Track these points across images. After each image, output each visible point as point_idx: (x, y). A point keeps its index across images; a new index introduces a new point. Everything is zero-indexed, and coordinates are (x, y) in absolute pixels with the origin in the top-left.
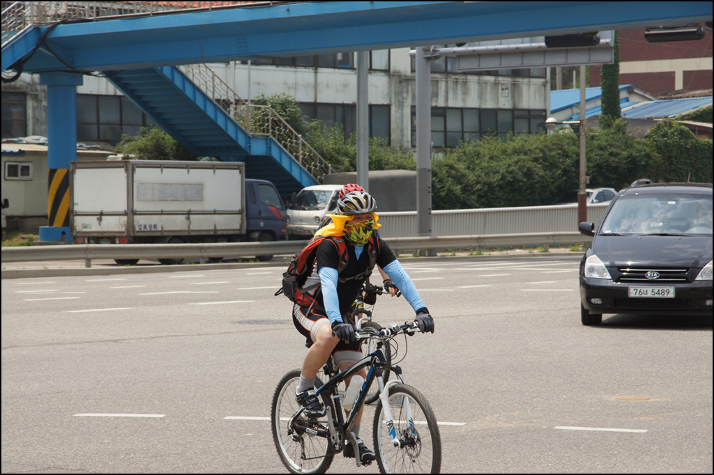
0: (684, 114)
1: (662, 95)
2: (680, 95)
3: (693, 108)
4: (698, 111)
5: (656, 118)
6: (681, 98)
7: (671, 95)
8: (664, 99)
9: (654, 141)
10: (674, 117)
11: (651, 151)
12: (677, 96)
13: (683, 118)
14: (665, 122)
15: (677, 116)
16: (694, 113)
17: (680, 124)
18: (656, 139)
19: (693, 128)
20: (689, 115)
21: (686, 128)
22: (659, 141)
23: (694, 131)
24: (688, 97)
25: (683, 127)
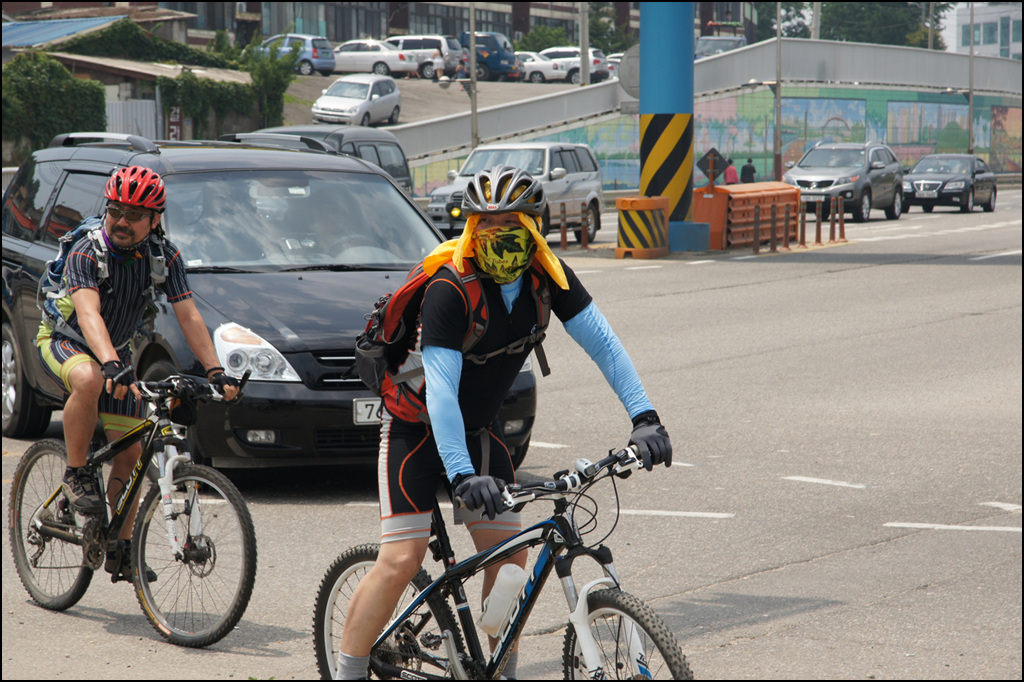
0: (55, 42)
1: (22, 14)
2: (48, 15)
3: (68, 35)
4: (75, 39)
5: (14, 47)
6: (50, 18)
7: (36, 14)
8: (26, 20)
9: (12, 80)
10: (41, 46)
11: (9, 94)
12: (43, 16)
13: (53, 48)
14: (28, 54)
15: (45, 45)
16: (70, 42)
17: (50, 57)
18: (15, 78)
19: (68, 63)
20: (61, 44)
21: (59, 64)
22: (19, 81)
23: (69, 67)
24: (60, 18)
25: (54, 61)
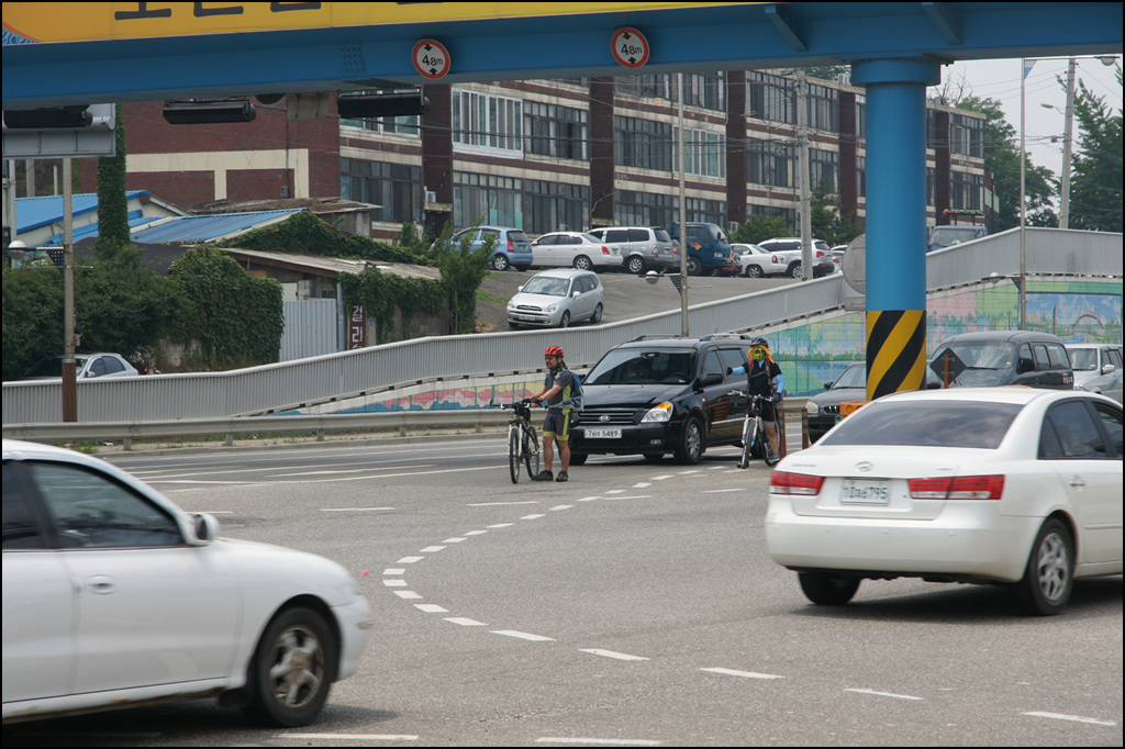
0: (228, 237)
1: (194, 208)
2: (222, 208)
3: (243, 229)
4: (250, 233)
5: (185, 243)
6: (224, 212)
7: (209, 208)
8: (199, 213)
9: (183, 279)
10: (214, 242)
11: (179, 295)
12: (216, 209)
13: (227, 243)
14: (199, 250)
15: (219, 240)
16: (245, 236)
17: (223, 253)
18: (186, 276)
19: (242, 259)
20: (236, 239)
21: (232, 260)
22: (189, 279)
23: (244, 264)
24: (234, 211)
25: (228, 257)
